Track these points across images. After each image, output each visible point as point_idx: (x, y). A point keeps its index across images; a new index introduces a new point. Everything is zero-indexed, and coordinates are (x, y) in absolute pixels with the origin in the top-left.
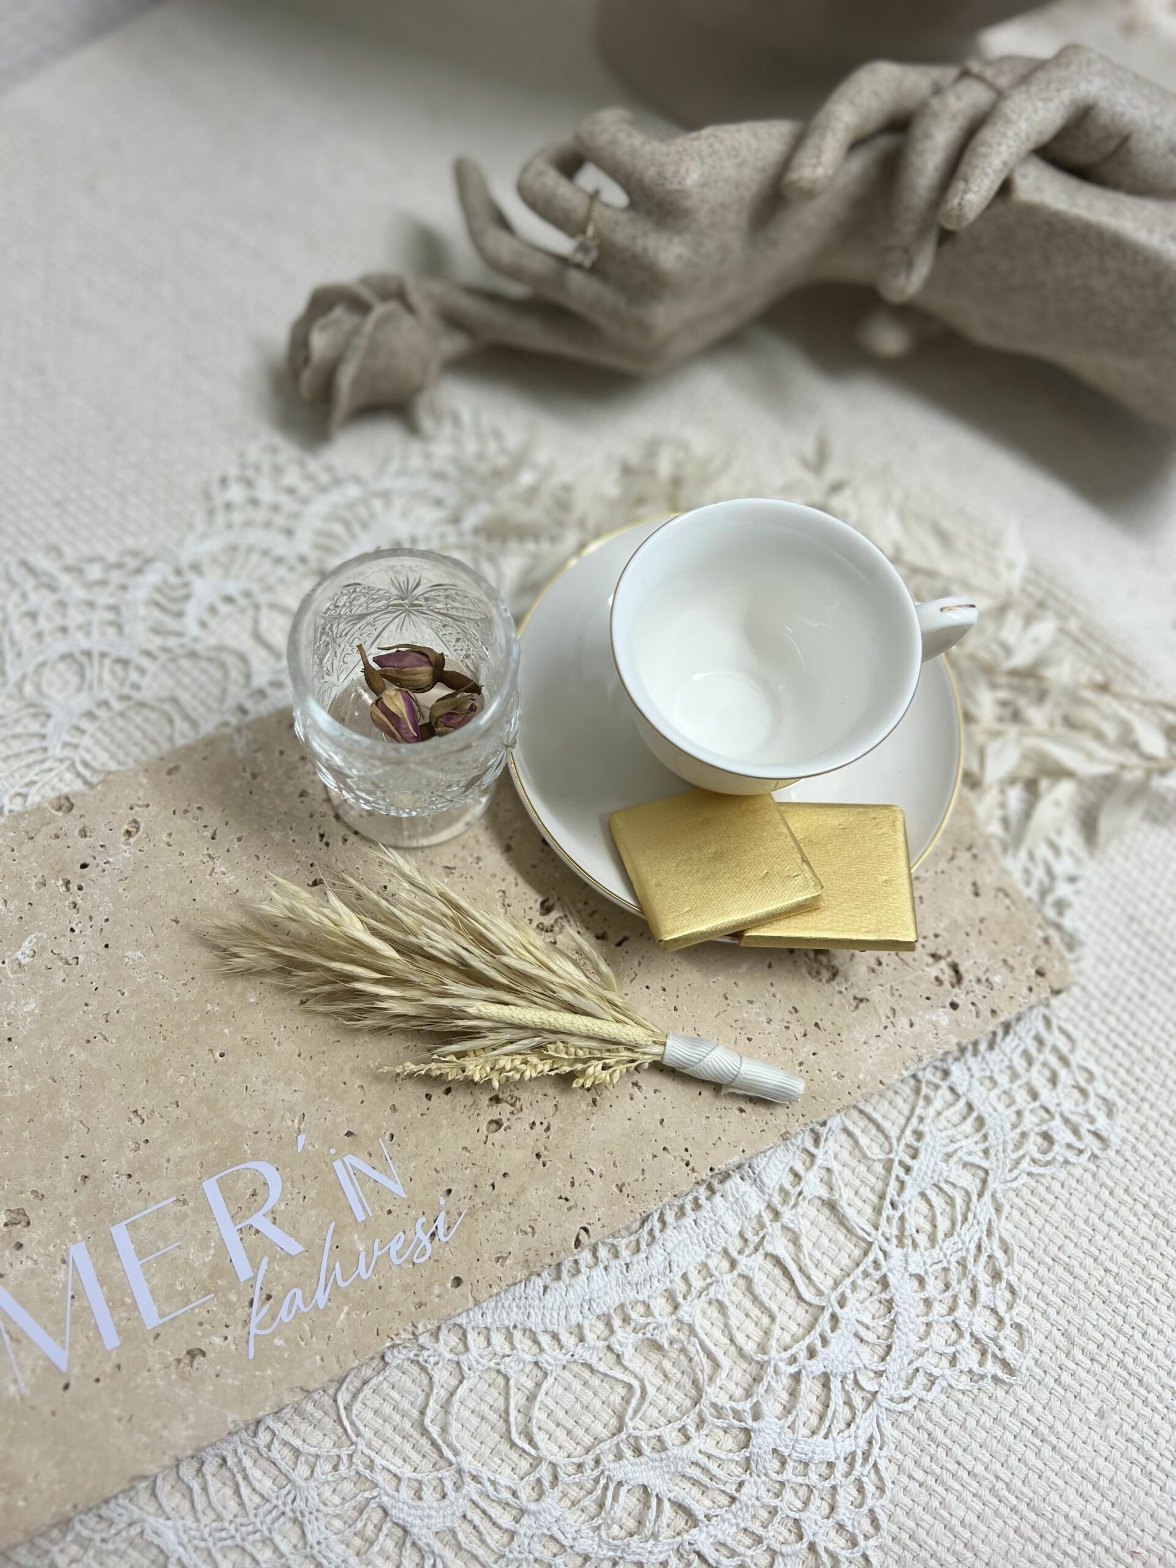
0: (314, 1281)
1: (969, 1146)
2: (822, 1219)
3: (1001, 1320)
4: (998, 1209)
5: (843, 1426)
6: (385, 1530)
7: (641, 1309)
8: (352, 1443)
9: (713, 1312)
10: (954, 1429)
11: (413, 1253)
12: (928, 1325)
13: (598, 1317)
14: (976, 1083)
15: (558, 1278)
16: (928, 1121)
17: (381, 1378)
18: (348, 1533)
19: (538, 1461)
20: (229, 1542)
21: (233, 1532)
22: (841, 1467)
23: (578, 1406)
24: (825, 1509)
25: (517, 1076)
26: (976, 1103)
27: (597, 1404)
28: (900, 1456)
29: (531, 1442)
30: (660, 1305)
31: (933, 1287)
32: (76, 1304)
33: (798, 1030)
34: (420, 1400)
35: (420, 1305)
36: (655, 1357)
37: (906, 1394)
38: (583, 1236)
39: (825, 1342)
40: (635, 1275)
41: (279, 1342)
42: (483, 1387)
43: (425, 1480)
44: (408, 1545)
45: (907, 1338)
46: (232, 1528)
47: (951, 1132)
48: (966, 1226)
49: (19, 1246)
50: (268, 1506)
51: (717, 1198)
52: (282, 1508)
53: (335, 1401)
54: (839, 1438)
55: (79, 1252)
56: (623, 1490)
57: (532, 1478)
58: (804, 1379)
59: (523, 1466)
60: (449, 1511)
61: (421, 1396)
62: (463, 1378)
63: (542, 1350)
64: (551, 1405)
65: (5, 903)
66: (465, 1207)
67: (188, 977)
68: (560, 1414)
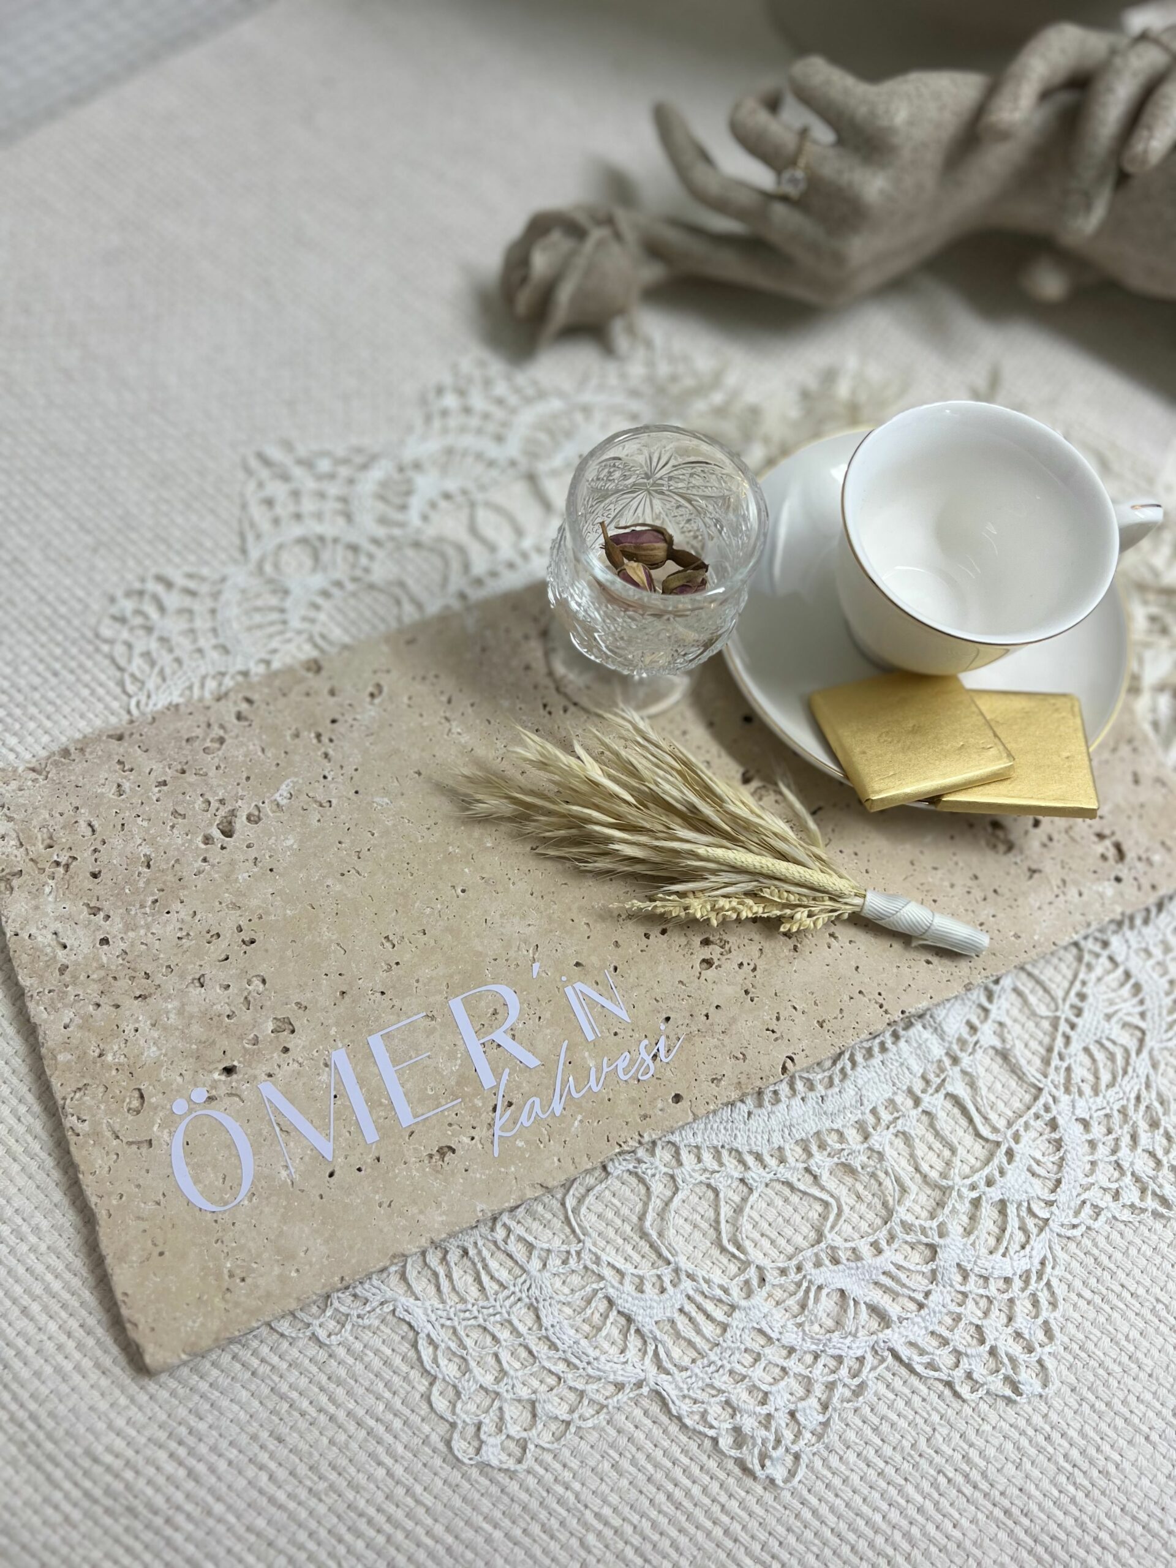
0: (550, 1092)
1: (1128, 1008)
2: (995, 1067)
3: (1159, 1163)
4: (1155, 1066)
5: (1018, 1248)
6: (611, 1319)
7: (834, 1136)
8: (580, 1241)
9: (899, 1142)
10: (1118, 1255)
11: (638, 1071)
12: (1093, 1163)
13: (797, 1142)
14: (1132, 952)
15: (760, 1105)
16: (1090, 984)
17: (603, 1186)
18: (579, 1319)
19: (746, 1264)
20: (472, 1322)
21: (476, 1313)
22: (1018, 1284)
23: (780, 1219)
24: (1004, 1319)
25: (734, 916)
26: (1134, 971)
27: (797, 1218)
28: (1070, 1277)
29: (739, 1247)
30: (853, 1136)
31: (1097, 1131)
32: (339, 1102)
33: (978, 894)
34: (639, 1207)
35: (645, 1117)
36: (849, 1180)
37: (1075, 1221)
38: (789, 1064)
39: (1002, 1173)
40: (829, 1106)
41: (520, 1143)
42: (694, 1199)
43: (647, 1275)
44: (632, 1331)
45: (1075, 1172)
46: (475, 1310)
47: (1112, 995)
48: (1127, 1078)
49: (286, 1050)
50: (506, 1293)
51: (902, 1043)
52: (519, 1295)
53: (563, 1204)
54: (1015, 1257)
55: (339, 1057)
56: (824, 1292)
57: (742, 1278)
58: (984, 1204)
59: (733, 1268)
60: (668, 1304)
61: (640, 1205)
62: (677, 1190)
63: (747, 1168)
64: (757, 1217)
65: (263, 750)
66: (683, 1032)
67: (430, 822)
68: (764, 1225)
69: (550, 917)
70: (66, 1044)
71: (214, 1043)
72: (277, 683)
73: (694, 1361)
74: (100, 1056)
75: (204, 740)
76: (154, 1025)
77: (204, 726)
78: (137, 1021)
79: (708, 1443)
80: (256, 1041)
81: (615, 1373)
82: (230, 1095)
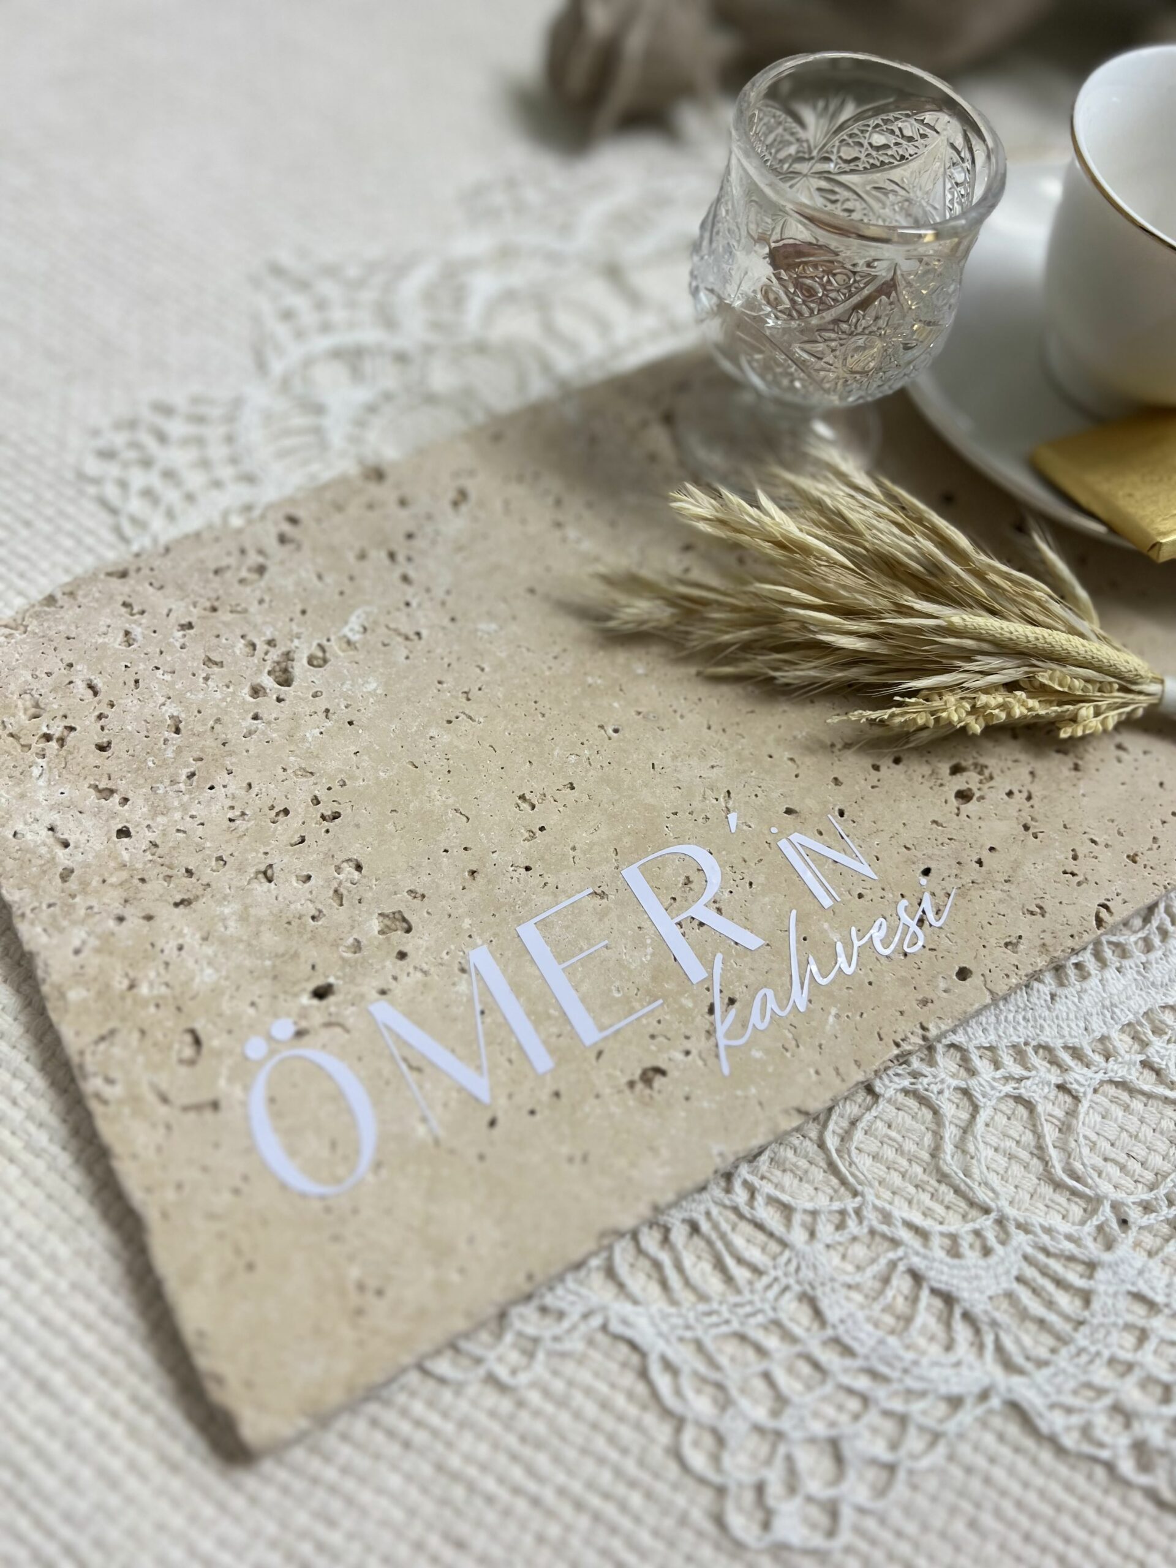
0: (786, 979)
6: (923, 1302)
7: (1170, 1015)
8: (855, 1194)
11: (902, 940)
15: (1064, 983)
17: (874, 1113)
18: (876, 1308)
19: (1096, 1202)
20: (724, 1329)
21: (726, 1314)
23: (1124, 1135)
25: (1002, 719)
27: (1146, 1132)
29: (1079, 1179)
32: (488, 1020)
34: (928, 1139)
35: (925, 1002)
38: (1104, 913)
40: (1155, 975)
41: (757, 1054)
42: (1001, 1120)
43: (960, 1233)
44: (957, 1317)
46: (724, 1309)
49: (402, 955)
50: (765, 1280)
52: (784, 1281)
53: (821, 1145)
55: (481, 957)
57: (1095, 1221)
59: (1076, 1210)
60: (1001, 1270)
61: (928, 1137)
62: (975, 1109)
63: (1064, 1069)
64: (1094, 1137)
65: (320, 577)
66: (952, 885)
67: (557, 649)
68: (1105, 1145)
69: (739, 754)
70: (79, 976)
71: (296, 955)
72: (328, 495)
73: (1053, 1351)
74: (132, 987)
75: (238, 569)
76: (205, 939)
77: (236, 553)
78: (180, 934)
79: (1100, 1473)
80: (357, 947)
81: (946, 1381)
82: (328, 1025)
